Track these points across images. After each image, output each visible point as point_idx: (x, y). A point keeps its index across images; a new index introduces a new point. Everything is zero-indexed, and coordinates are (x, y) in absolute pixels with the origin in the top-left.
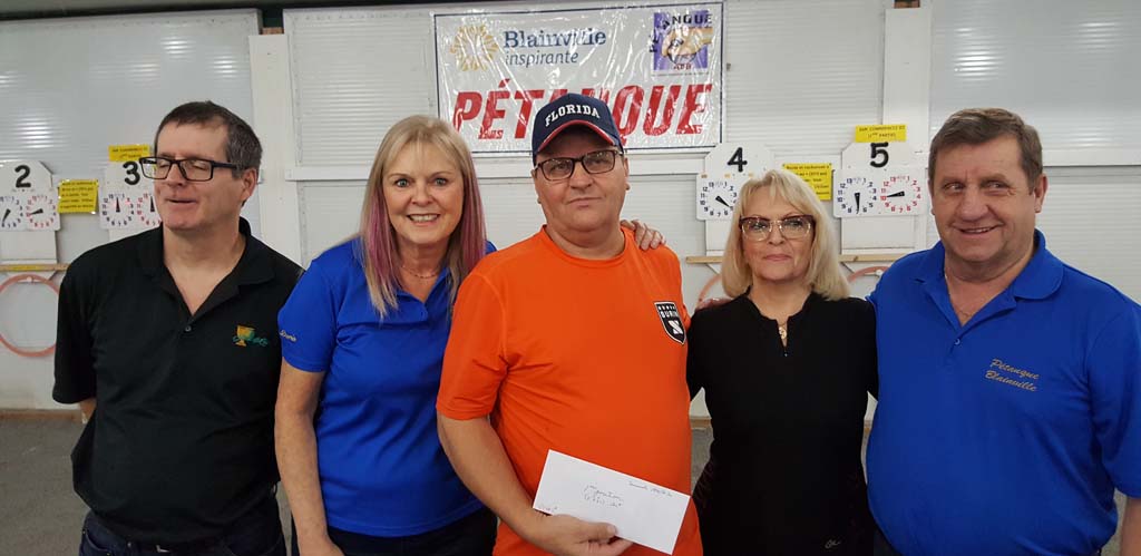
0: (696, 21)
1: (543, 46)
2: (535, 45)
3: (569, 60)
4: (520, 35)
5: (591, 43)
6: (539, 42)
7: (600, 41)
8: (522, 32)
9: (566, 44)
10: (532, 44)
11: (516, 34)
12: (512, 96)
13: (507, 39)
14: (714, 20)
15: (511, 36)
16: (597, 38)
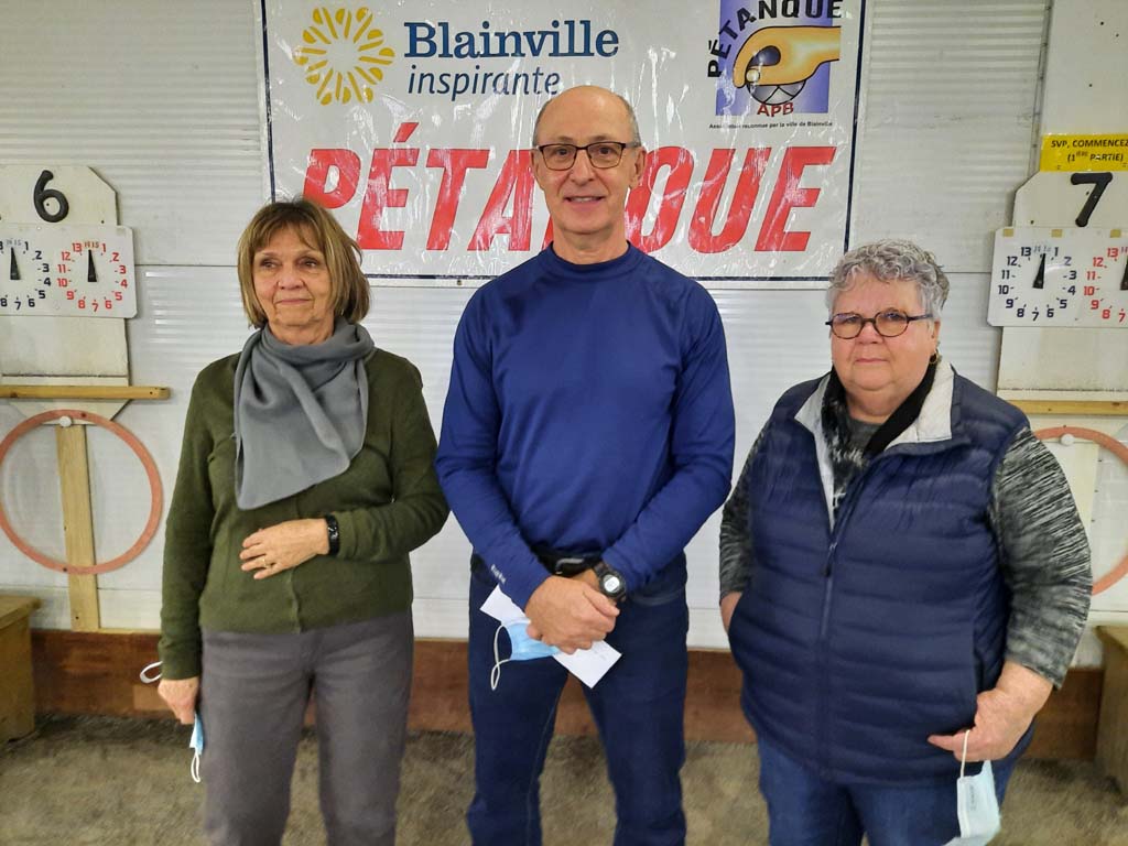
0: (808, 13)
1: (487, 54)
2: (472, 54)
3: (541, 86)
4: (439, 31)
5: (587, 52)
6: (479, 47)
7: (607, 48)
8: (445, 26)
9: (535, 52)
10: (465, 50)
11: (432, 32)
12: (423, 158)
13: (414, 39)
14: (847, 14)
15: (422, 32)
16: (600, 42)
